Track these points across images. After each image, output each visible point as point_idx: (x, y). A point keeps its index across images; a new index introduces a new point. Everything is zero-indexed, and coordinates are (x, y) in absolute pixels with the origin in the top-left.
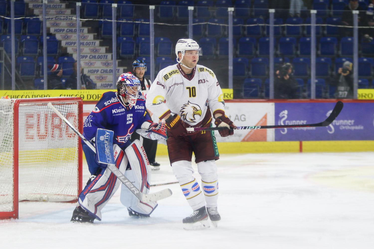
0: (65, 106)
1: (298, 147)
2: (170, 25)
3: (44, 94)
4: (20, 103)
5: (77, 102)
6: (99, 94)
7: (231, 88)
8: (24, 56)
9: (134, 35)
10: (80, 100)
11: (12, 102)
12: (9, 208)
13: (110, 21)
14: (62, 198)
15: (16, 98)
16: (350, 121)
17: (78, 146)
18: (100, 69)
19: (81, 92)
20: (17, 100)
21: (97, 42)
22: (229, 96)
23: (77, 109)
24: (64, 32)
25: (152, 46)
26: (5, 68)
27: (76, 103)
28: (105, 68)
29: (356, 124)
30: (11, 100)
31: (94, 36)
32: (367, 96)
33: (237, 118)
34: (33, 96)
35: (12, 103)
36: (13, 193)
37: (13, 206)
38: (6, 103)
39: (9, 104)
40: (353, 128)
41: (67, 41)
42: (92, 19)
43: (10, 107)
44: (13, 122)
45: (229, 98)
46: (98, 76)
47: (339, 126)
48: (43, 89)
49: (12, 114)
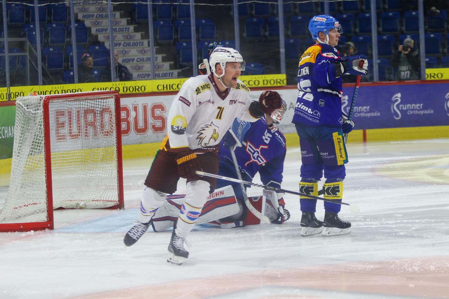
0: (100, 101)
1: (362, 137)
2: (212, 5)
3: (74, 88)
4: (50, 100)
5: (113, 96)
6: (135, 86)
7: (283, 73)
8: (50, 47)
9: (172, 19)
10: (117, 94)
13: (145, 3)
14: (100, 204)
15: (44, 94)
16: (418, 105)
17: (116, 145)
18: (136, 58)
19: (116, 85)
20: (46, 97)
21: (132, 28)
22: (281, 82)
23: (114, 104)
24: (93, 18)
25: (194, 29)
26: (30, 60)
27: (112, 97)
28: (141, 56)
29: (424, 108)
30: (40, 97)
31: (127, 20)
32: (436, 76)
33: (292, 106)
34: (62, 91)
35: (41, 101)
36: (47, 201)
37: (47, 215)
38: (34, 101)
39: (38, 102)
40: (422, 112)
41: (98, 28)
42: (125, 2)
43: (39, 105)
44: (43, 121)
45: (283, 85)
46: (134, 65)
47: (407, 110)
48: (73, 83)
49: (42, 113)
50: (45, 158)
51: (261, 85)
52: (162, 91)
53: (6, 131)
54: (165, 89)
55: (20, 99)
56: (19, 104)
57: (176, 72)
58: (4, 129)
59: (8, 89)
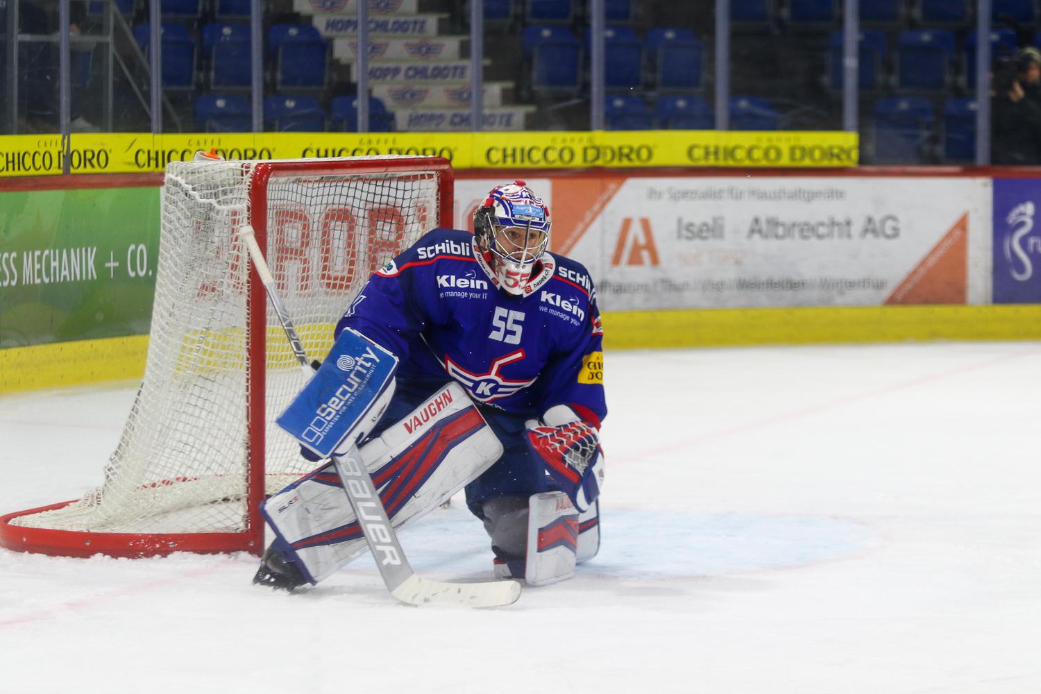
0: (394, 184)
4: (272, 174)
5: (433, 173)
7: (850, 130)
10: (446, 167)
11: (244, 169)
12: (234, 518)
15: (240, 159)
18: (404, 67)
19: (370, 142)
20: (260, 165)
22: (843, 156)
23: (435, 198)
26: (115, 58)
27: (430, 176)
28: (420, 63)
30: (242, 166)
35: (242, 175)
36: (248, 471)
37: (247, 514)
38: (224, 175)
39: (234, 179)
43: (236, 187)
45: (846, 163)
46: (400, 87)
48: (248, 129)
49: (246, 212)
50: (248, 343)
51: (785, 161)
52: (500, 165)
53: (54, 264)
54: (509, 160)
55: (179, 169)
56: (176, 184)
57: (520, 113)
58: (48, 257)
59: (64, 138)
